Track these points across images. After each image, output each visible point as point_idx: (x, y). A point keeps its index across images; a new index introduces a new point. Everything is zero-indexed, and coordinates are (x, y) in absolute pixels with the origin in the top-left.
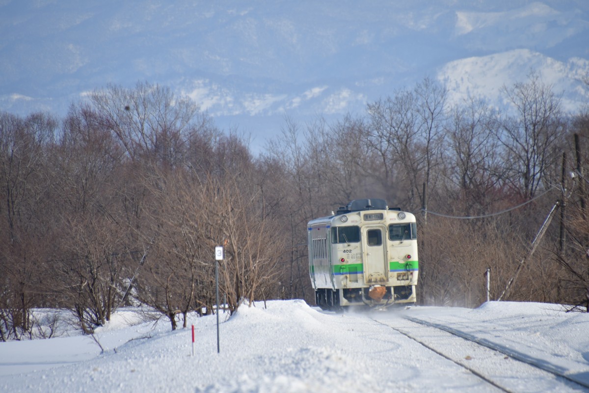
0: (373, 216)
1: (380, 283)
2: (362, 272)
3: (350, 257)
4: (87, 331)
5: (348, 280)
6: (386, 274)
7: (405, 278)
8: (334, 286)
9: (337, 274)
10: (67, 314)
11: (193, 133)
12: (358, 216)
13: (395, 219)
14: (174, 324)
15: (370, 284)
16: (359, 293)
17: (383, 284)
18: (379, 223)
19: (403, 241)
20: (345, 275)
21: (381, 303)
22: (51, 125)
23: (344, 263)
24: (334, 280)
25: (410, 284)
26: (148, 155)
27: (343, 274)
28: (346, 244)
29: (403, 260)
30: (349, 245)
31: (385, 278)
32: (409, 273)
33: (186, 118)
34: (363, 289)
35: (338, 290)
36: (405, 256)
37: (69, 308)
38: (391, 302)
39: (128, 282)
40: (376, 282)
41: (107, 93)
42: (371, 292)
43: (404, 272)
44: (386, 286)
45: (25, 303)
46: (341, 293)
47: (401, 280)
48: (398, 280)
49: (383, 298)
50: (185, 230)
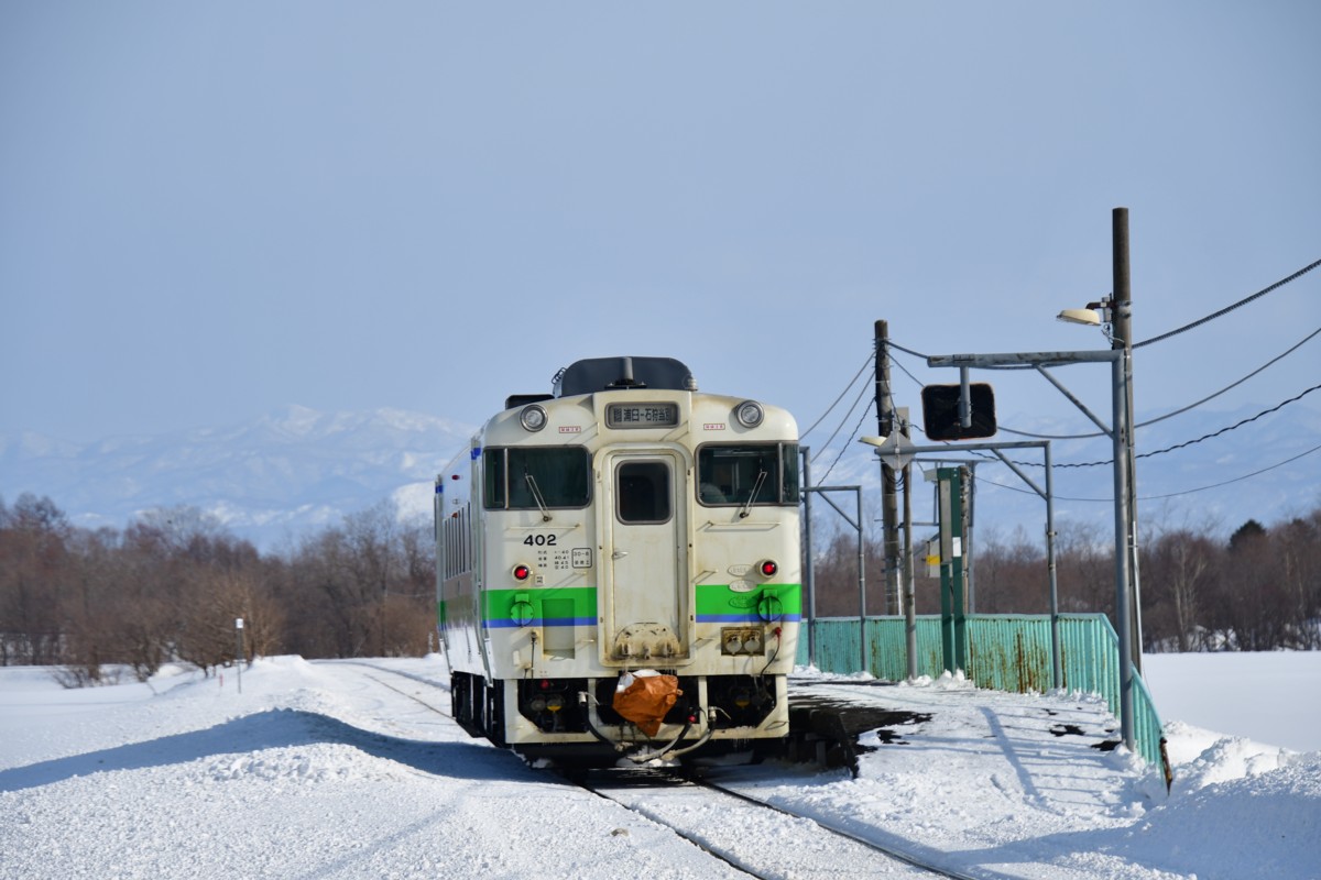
0: (642, 411)
1: (656, 663)
2: (593, 621)
3: (551, 561)
4: (142, 680)
5: (539, 646)
6: (681, 630)
7: (749, 646)
8: (487, 667)
9: (499, 623)
10: (128, 668)
11: (217, 539)
12: (584, 411)
13: (722, 427)
14: (207, 674)
15: (619, 664)
16: (577, 697)
17: (666, 664)
18: (661, 441)
19: (748, 509)
20: (526, 631)
21: (659, 737)
22: (114, 534)
23: (527, 584)
24: (489, 646)
25: (771, 670)
26: (185, 554)
27: (520, 625)
28: (534, 516)
29: (746, 578)
30: (546, 519)
31: (676, 646)
32: (767, 630)
33: (212, 528)
34: (592, 683)
35: (499, 684)
36: (756, 566)
37: (128, 663)
38: (697, 735)
39: (171, 644)
40: (642, 656)
41: (154, 511)
42: (623, 695)
43: (748, 624)
44: (680, 673)
45: (98, 660)
46: (511, 696)
47: (737, 654)
48: (725, 652)
49: (666, 721)
50: (214, 607)
